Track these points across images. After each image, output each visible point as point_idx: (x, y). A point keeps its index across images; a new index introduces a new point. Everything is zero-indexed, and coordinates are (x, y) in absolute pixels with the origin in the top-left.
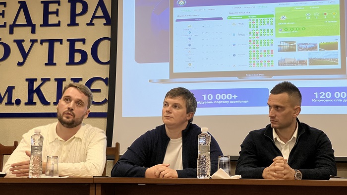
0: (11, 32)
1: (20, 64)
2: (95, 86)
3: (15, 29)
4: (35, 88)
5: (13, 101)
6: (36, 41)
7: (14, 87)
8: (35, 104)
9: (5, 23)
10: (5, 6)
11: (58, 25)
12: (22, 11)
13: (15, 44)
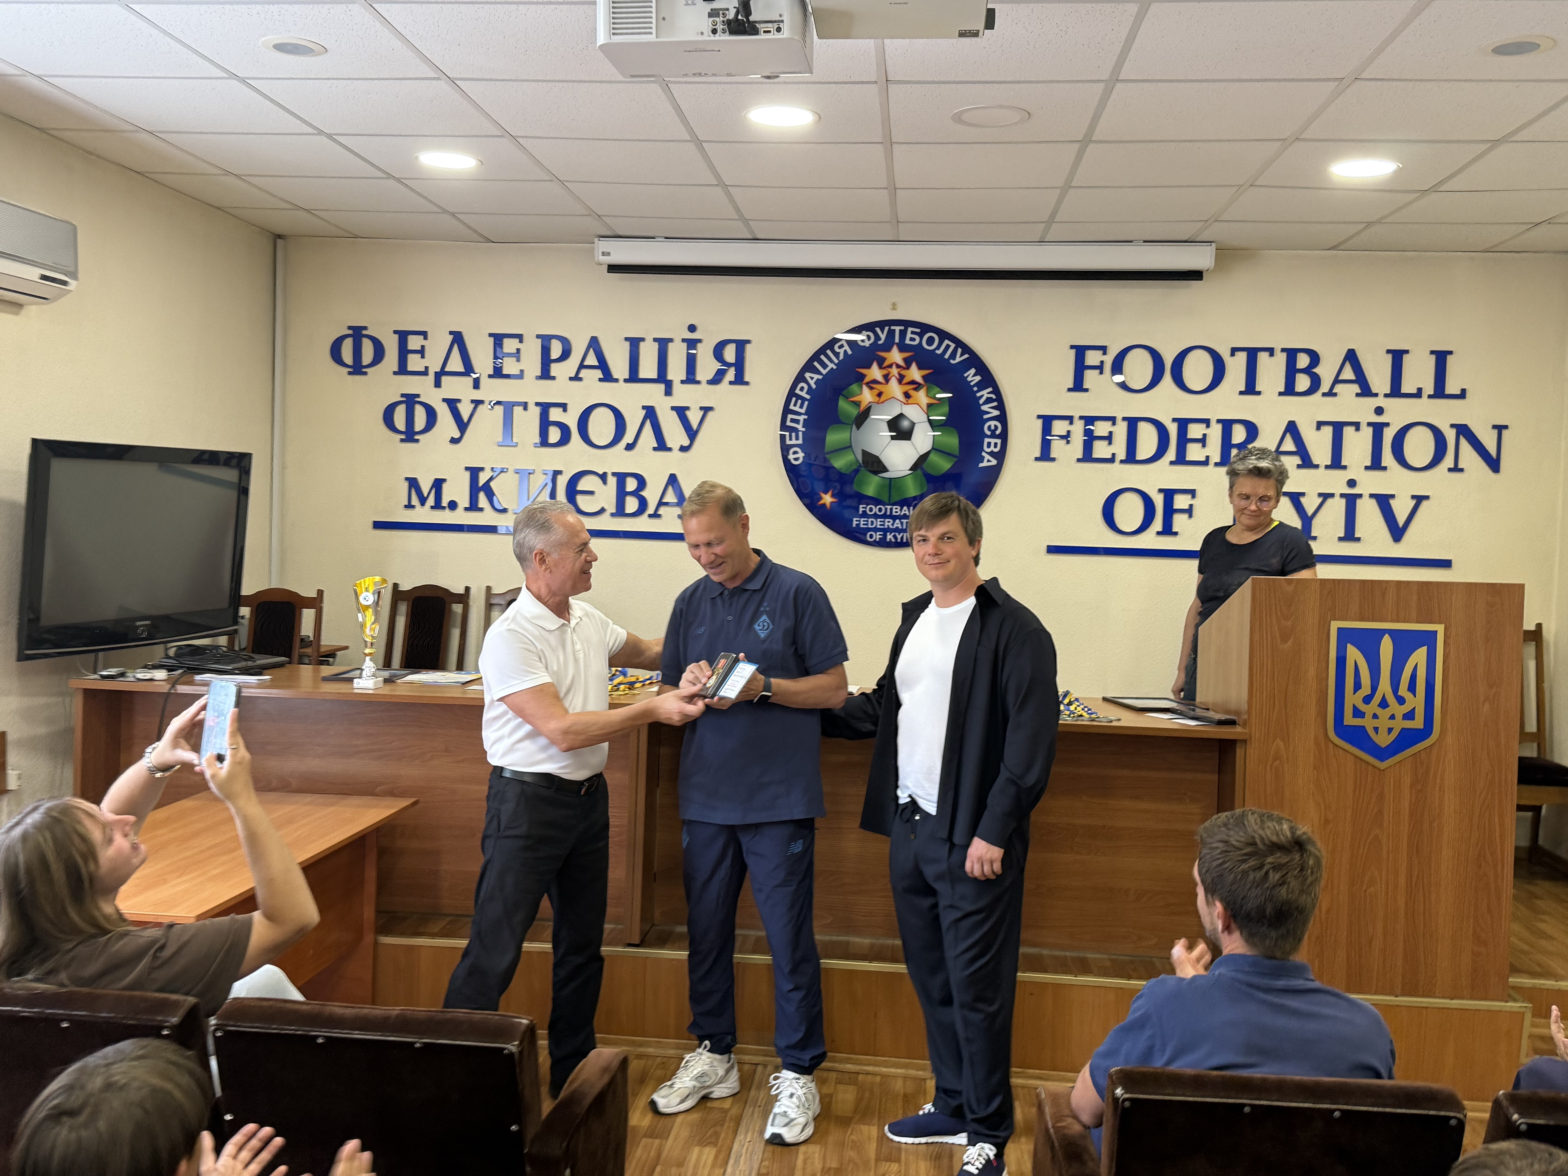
0: (438, 384)
1: (454, 441)
2: (584, 484)
3: (444, 379)
4: (482, 482)
5: (445, 503)
6: (481, 402)
7: (444, 480)
8: (481, 510)
9: (427, 368)
10: (426, 338)
11: (521, 376)
12: (456, 349)
13: (445, 405)
